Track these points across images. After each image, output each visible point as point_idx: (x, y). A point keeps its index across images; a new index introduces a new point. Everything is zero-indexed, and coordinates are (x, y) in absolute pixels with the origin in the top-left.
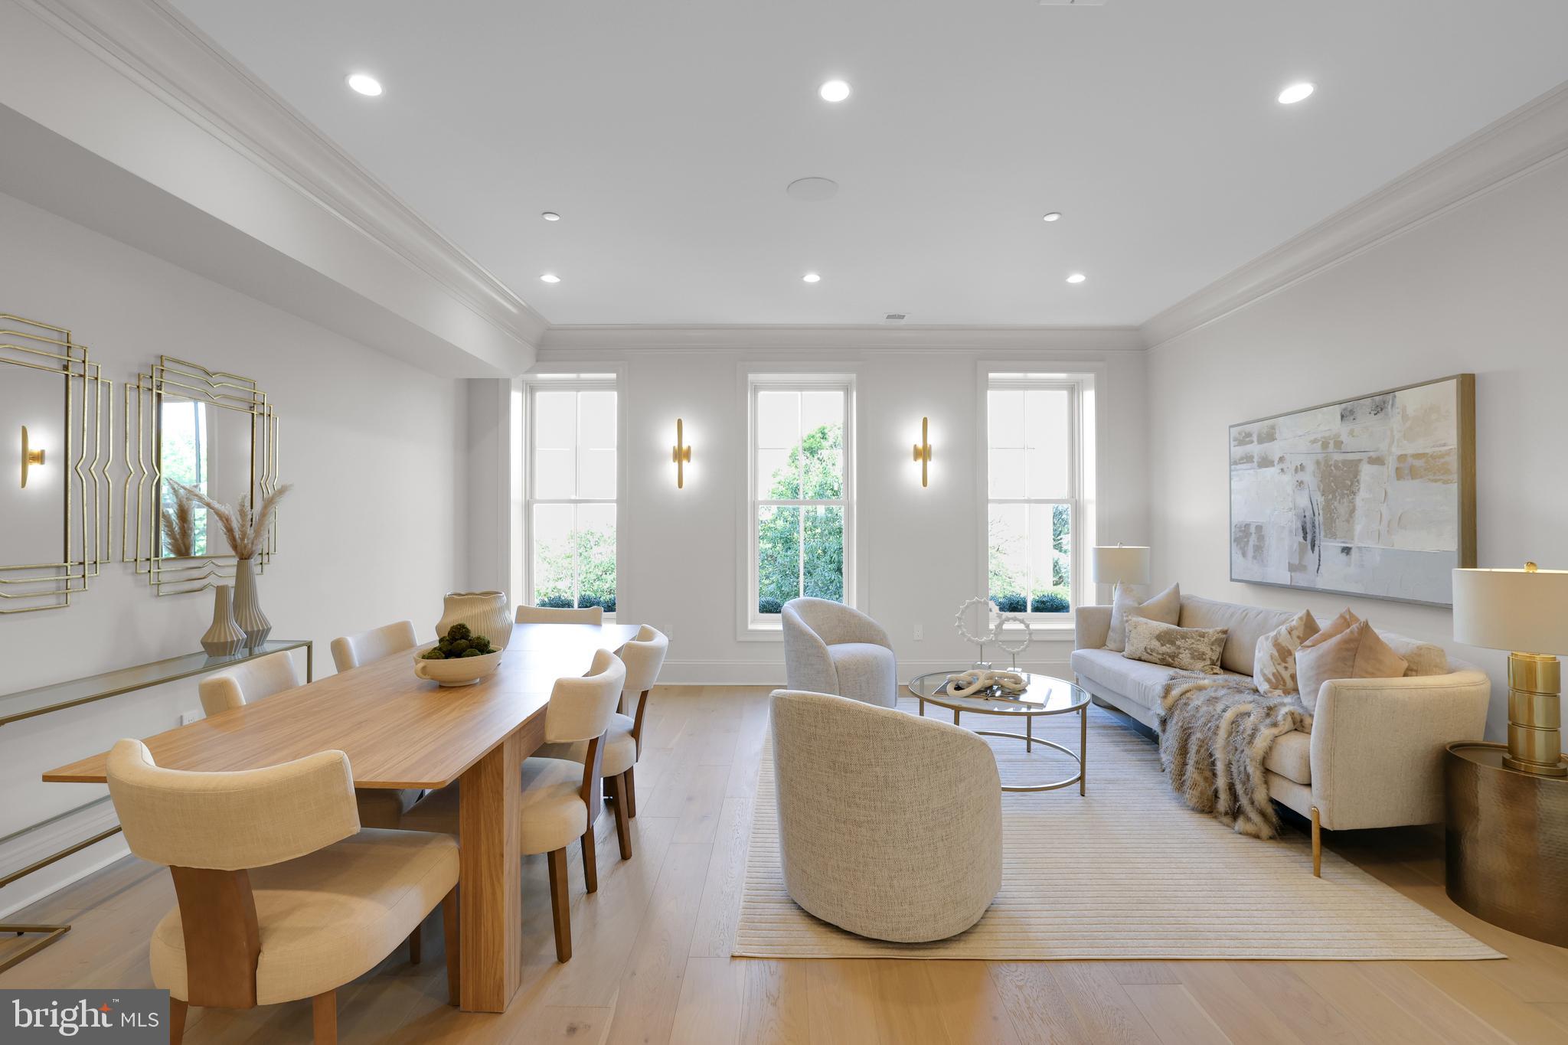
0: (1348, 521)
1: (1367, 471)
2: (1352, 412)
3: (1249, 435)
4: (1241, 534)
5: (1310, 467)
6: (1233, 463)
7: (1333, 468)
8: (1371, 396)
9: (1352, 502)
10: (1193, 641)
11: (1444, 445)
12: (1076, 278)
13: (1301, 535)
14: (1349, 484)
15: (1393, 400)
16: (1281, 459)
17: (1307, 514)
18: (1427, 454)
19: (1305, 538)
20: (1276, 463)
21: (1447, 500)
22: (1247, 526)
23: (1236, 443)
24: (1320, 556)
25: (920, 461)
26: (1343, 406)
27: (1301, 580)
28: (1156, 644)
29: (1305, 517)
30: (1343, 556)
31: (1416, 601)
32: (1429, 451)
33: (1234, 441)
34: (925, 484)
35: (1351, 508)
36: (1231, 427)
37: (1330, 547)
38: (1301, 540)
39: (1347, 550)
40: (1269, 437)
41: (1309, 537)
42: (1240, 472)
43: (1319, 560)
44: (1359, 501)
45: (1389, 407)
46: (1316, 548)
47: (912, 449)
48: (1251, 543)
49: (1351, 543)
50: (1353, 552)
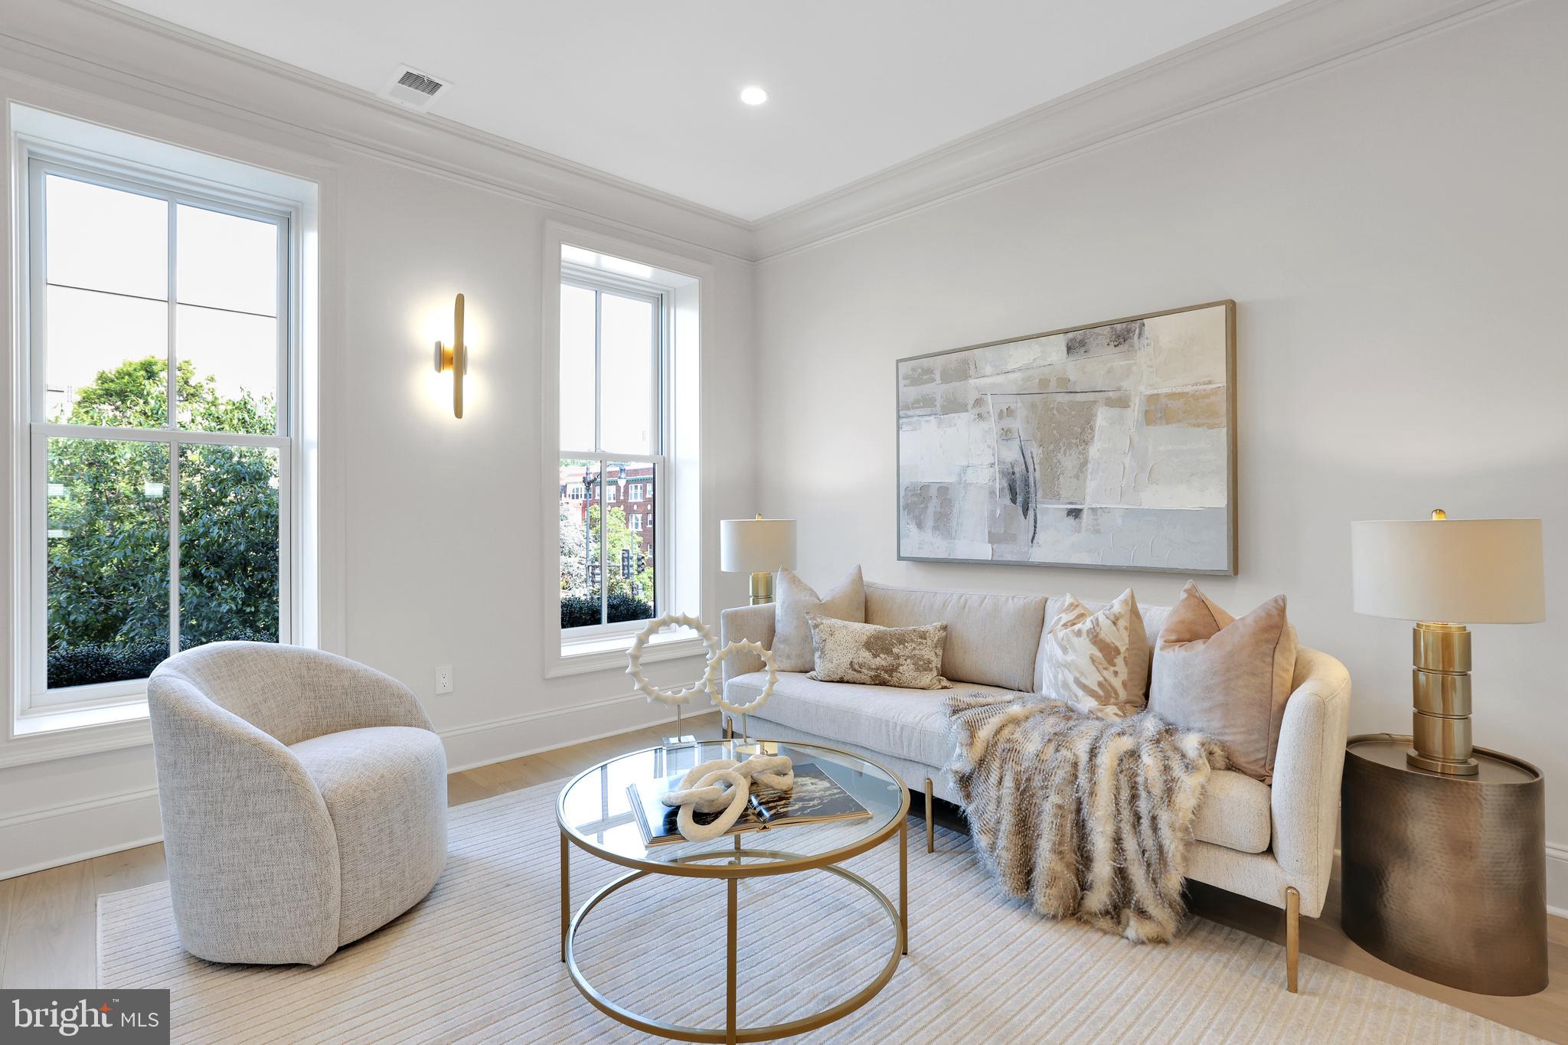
0: (1077, 477)
1: (1102, 417)
2: (1082, 343)
3: (929, 371)
4: (916, 499)
5: (1021, 412)
6: (902, 410)
7: (1055, 412)
8: (1110, 324)
9: (1084, 453)
10: (914, 645)
11: (1210, 383)
12: (754, 96)
13: (1008, 497)
14: (1079, 430)
15: (1140, 330)
16: (978, 402)
17: (1017, 470)
18: (1187, 393)
19: (1014, 500)
20: (970, 407)
21: (1213, 444)
22: (925, 487)
23: (907, 382)
24: (1035, 522)
25: (449, 373)
26: (1070, 335)
27: (1008, 553)
28: (865, 655)
29: (1013, 473)
30: (1071, 520)
31: (1171, 569)
32: (1189, 389)
33: (904, 379)
34: (458, 413)
35: (1082, 460)
36: (898, 361)
37: (1049, 511)
38: (1008, 502)
39: (1075, 513)
40: (962, 373)
41: (1020, 499)
42: (915, 419)
43: (1035, 527)
44: (1094, 451)
45: (1136, 336)
46: (1031, 513)
47: (431, 350)
48: (931, 510)
49: (1081, 504)
50: (1085, 515)
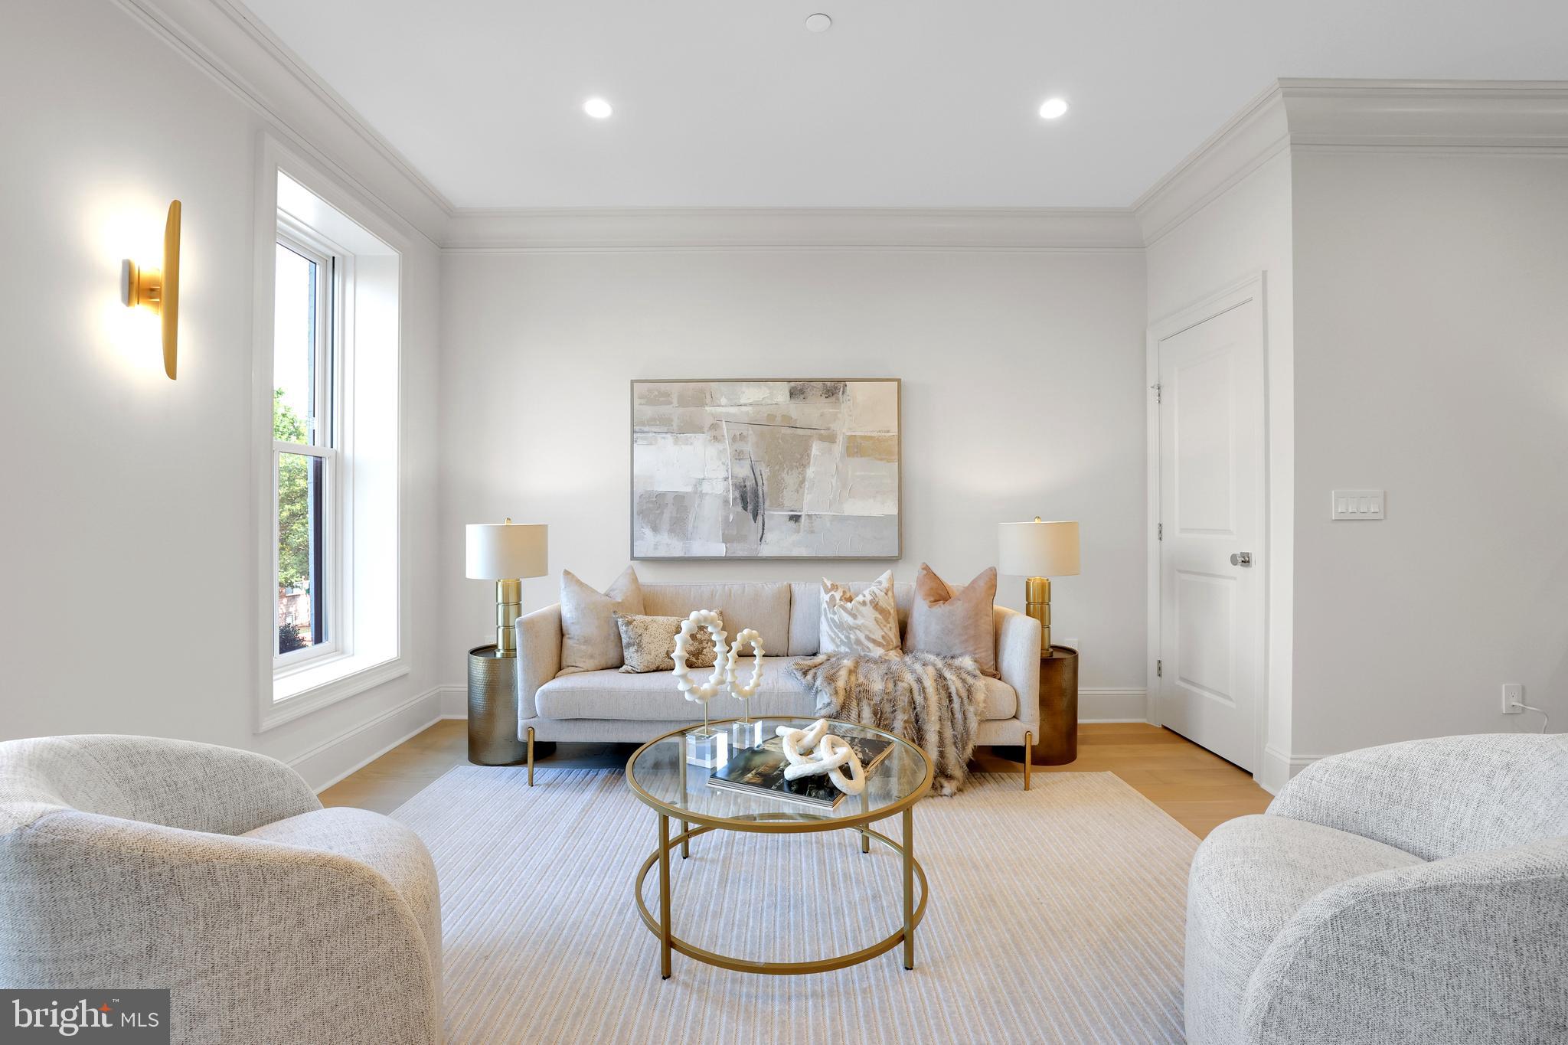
0: (797, 491)
1: (816, 449)
2: (802, 392)
3: (667, 395)
4: (651, 506)
5: (752, 438)
6: (637, 425)
7: (780, 441)
8: (823, 381)
9: (803, 474)
11: (888, 432)
13: (740, 506)
14: (799, 457)
15: (844, 389)
16: (714, 427)
17: (748, 484)
18: (874, 437)
19: (745, 508)
20: (706, 429)
21: (887, 472)
22: (661, 495)
23: (643, 401)
24: (763, 525)
26: (793, 384)
27: (741, 551)
29: (745, 486)
30: (792, 524)
31: (863, 557)
32: (874, 434)
33: (639, 398)
34: (171, 371)
35: (801, 479)
36: (633, 382)
37: (775, 516)
38: (740, 508)
39: (795, 518)
40: (699, 400)
41: (750, 507)
42: (651, 435)
43: (763, 529)
44: (810, 472)
45: (841, 393)
46: (760, 518)
47: (117, 272)
48: (666, 516)
49: (800, 511)
50: (803, 519)
